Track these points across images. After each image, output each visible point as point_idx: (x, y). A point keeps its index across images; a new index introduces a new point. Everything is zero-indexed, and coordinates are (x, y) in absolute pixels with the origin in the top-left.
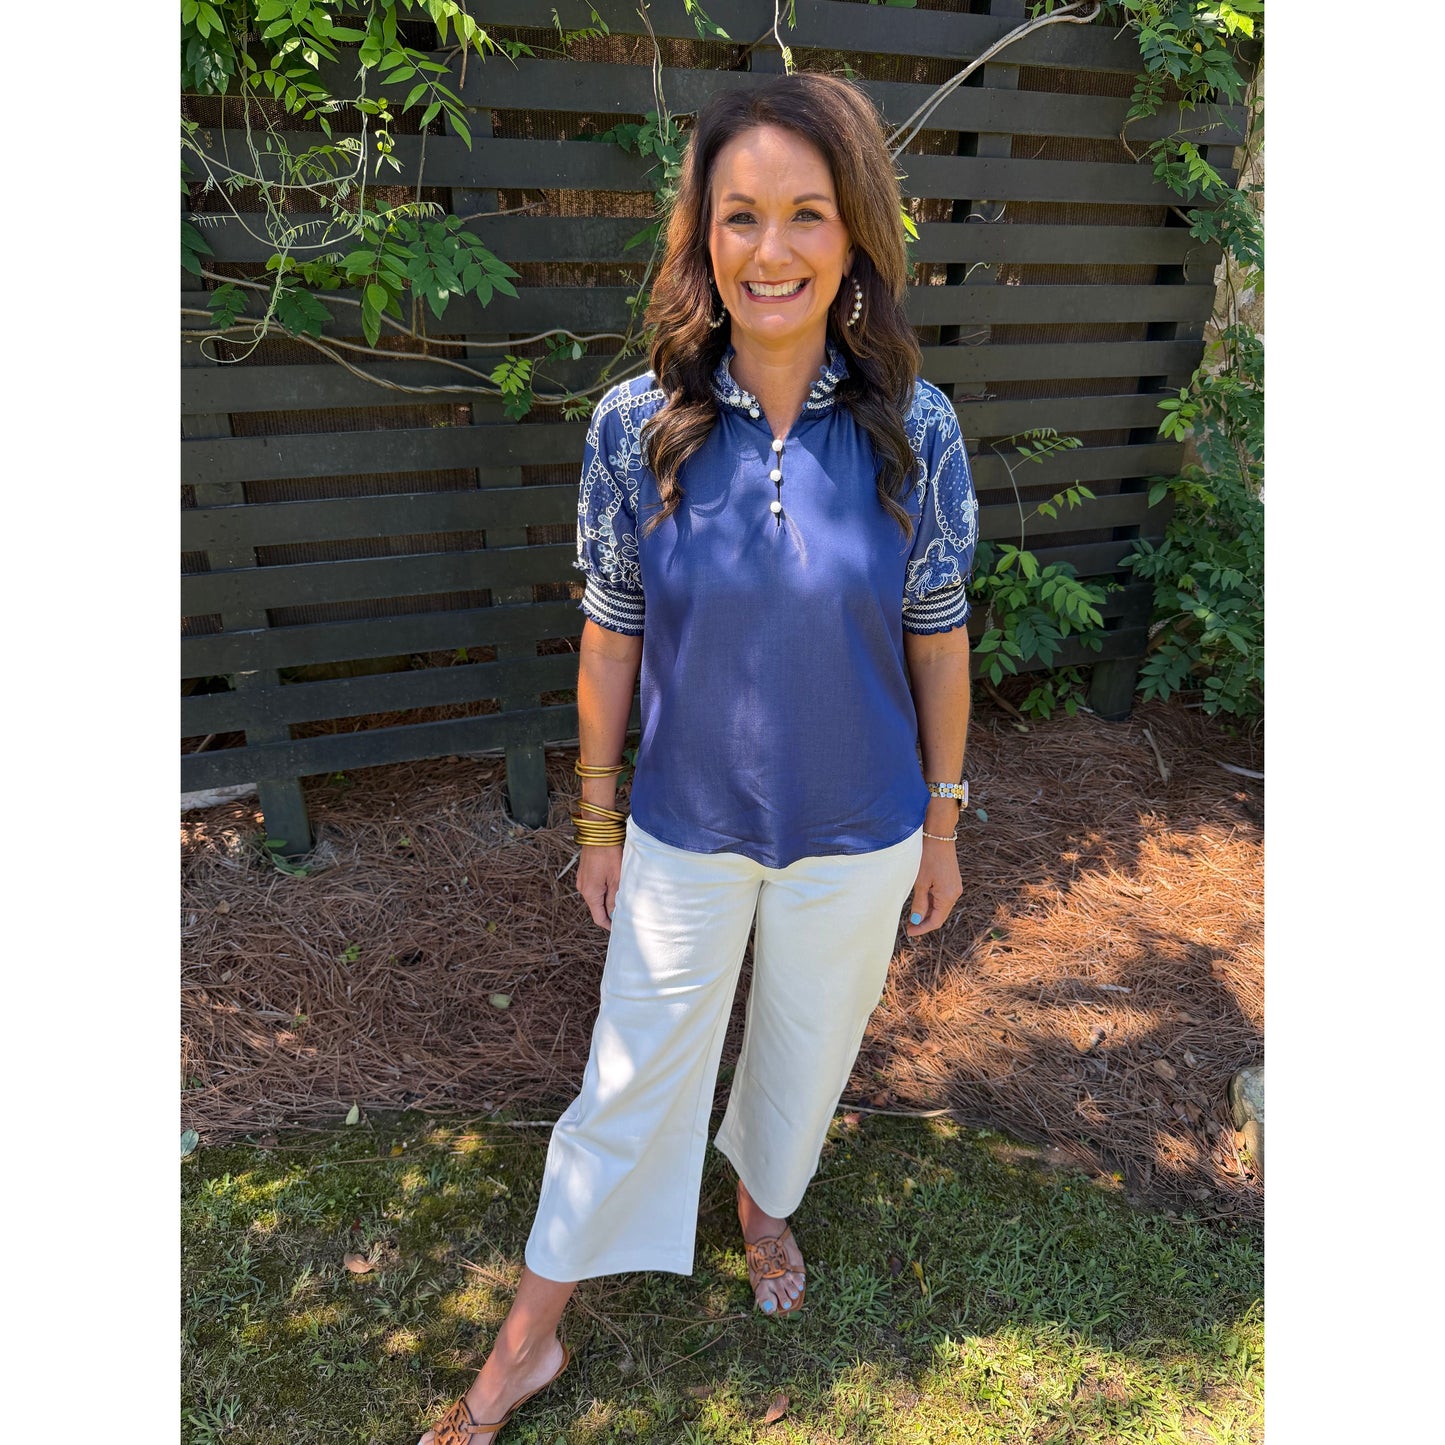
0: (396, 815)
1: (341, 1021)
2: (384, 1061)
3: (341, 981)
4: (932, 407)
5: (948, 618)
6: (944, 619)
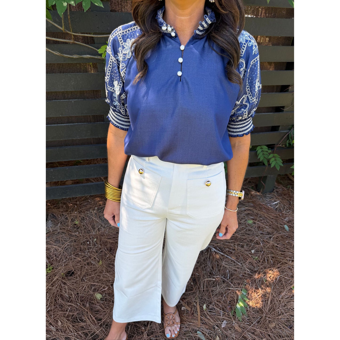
0: (76, 211)
2: (50, 324)
4: (249, 39)
5: (243, 131)
6: (240, 132)
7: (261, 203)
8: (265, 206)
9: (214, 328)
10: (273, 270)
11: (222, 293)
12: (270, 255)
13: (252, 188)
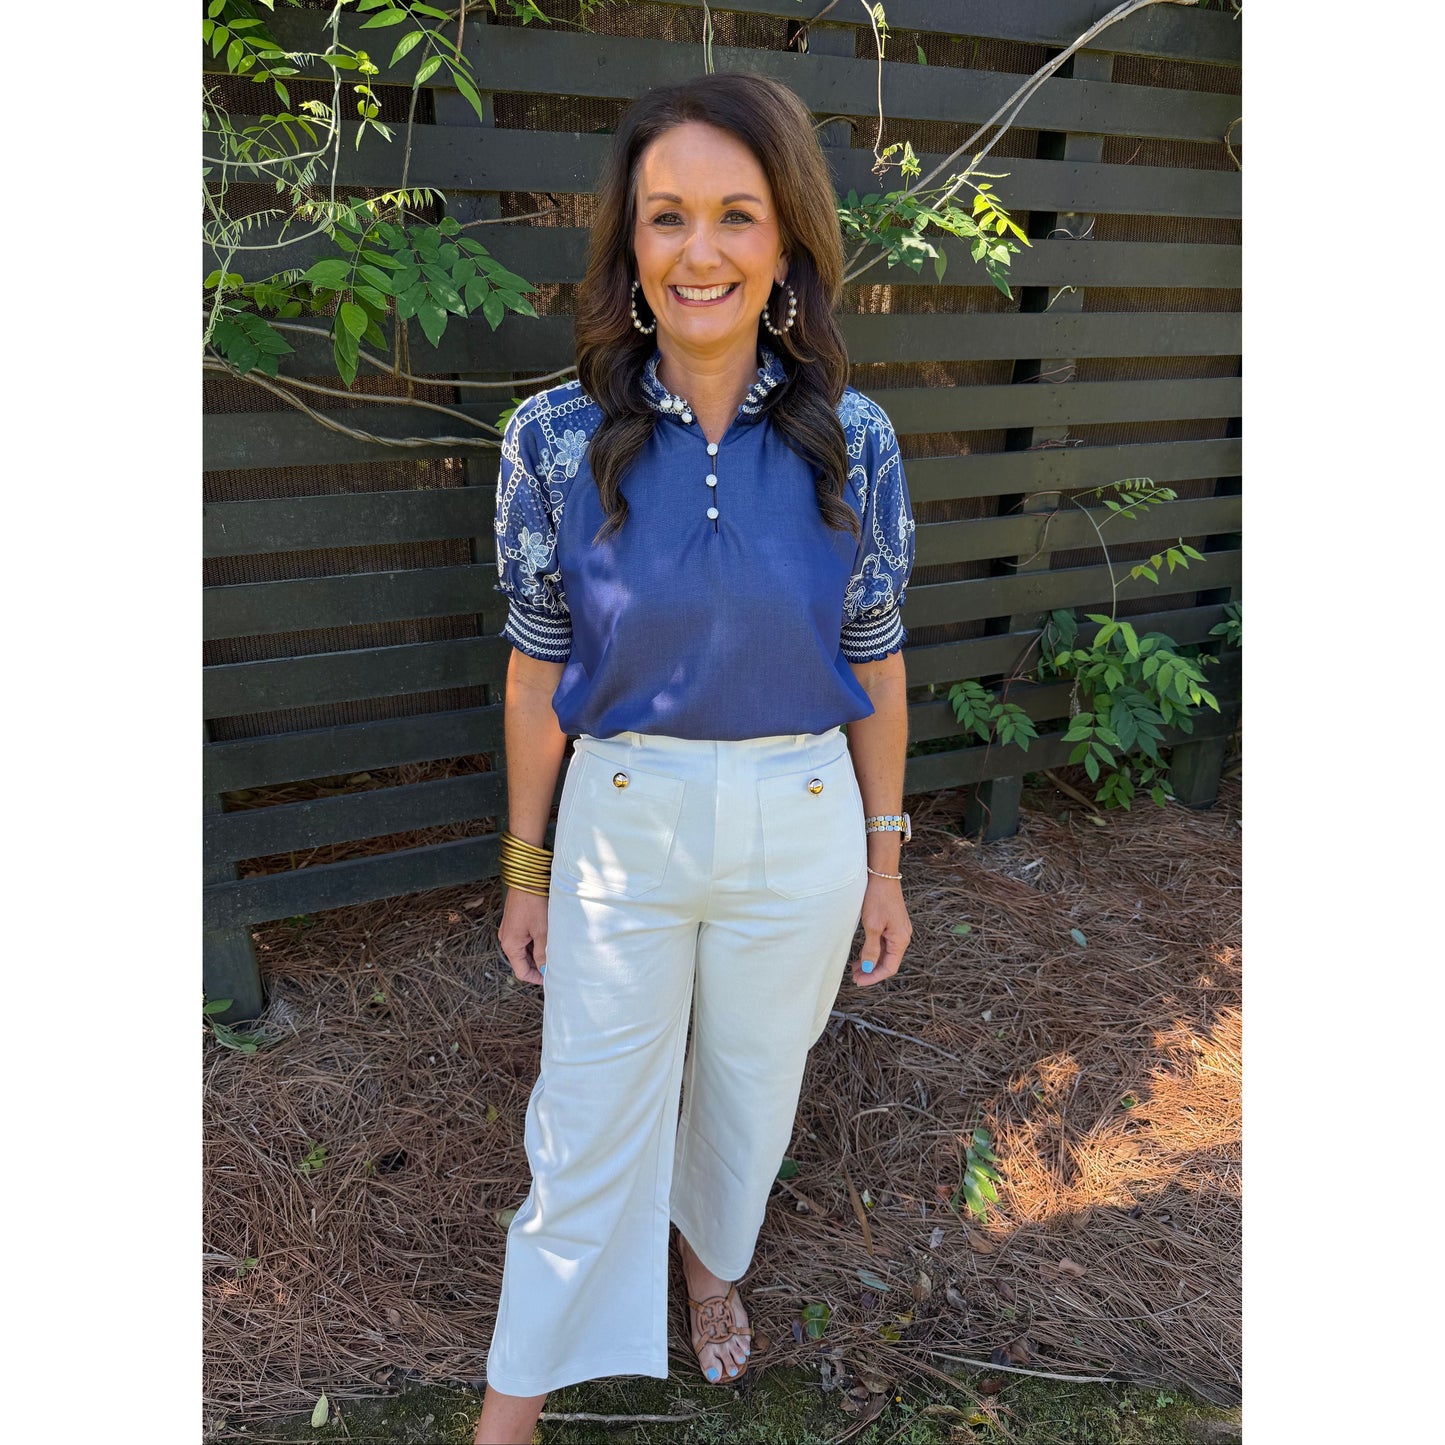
0: (367, 960)
1: (305, 1264)
2: (362, 1322)
3: (302, 1200)
4: (870, 417)
5: (883, 645)
6: (878, 646)
7: (987, 871)
8: (1001, 879)
9: (908, 1253)
10: (1058, 1062)
11: (913, 1150)
12: (1041, 1020)
13: (950, 828)
